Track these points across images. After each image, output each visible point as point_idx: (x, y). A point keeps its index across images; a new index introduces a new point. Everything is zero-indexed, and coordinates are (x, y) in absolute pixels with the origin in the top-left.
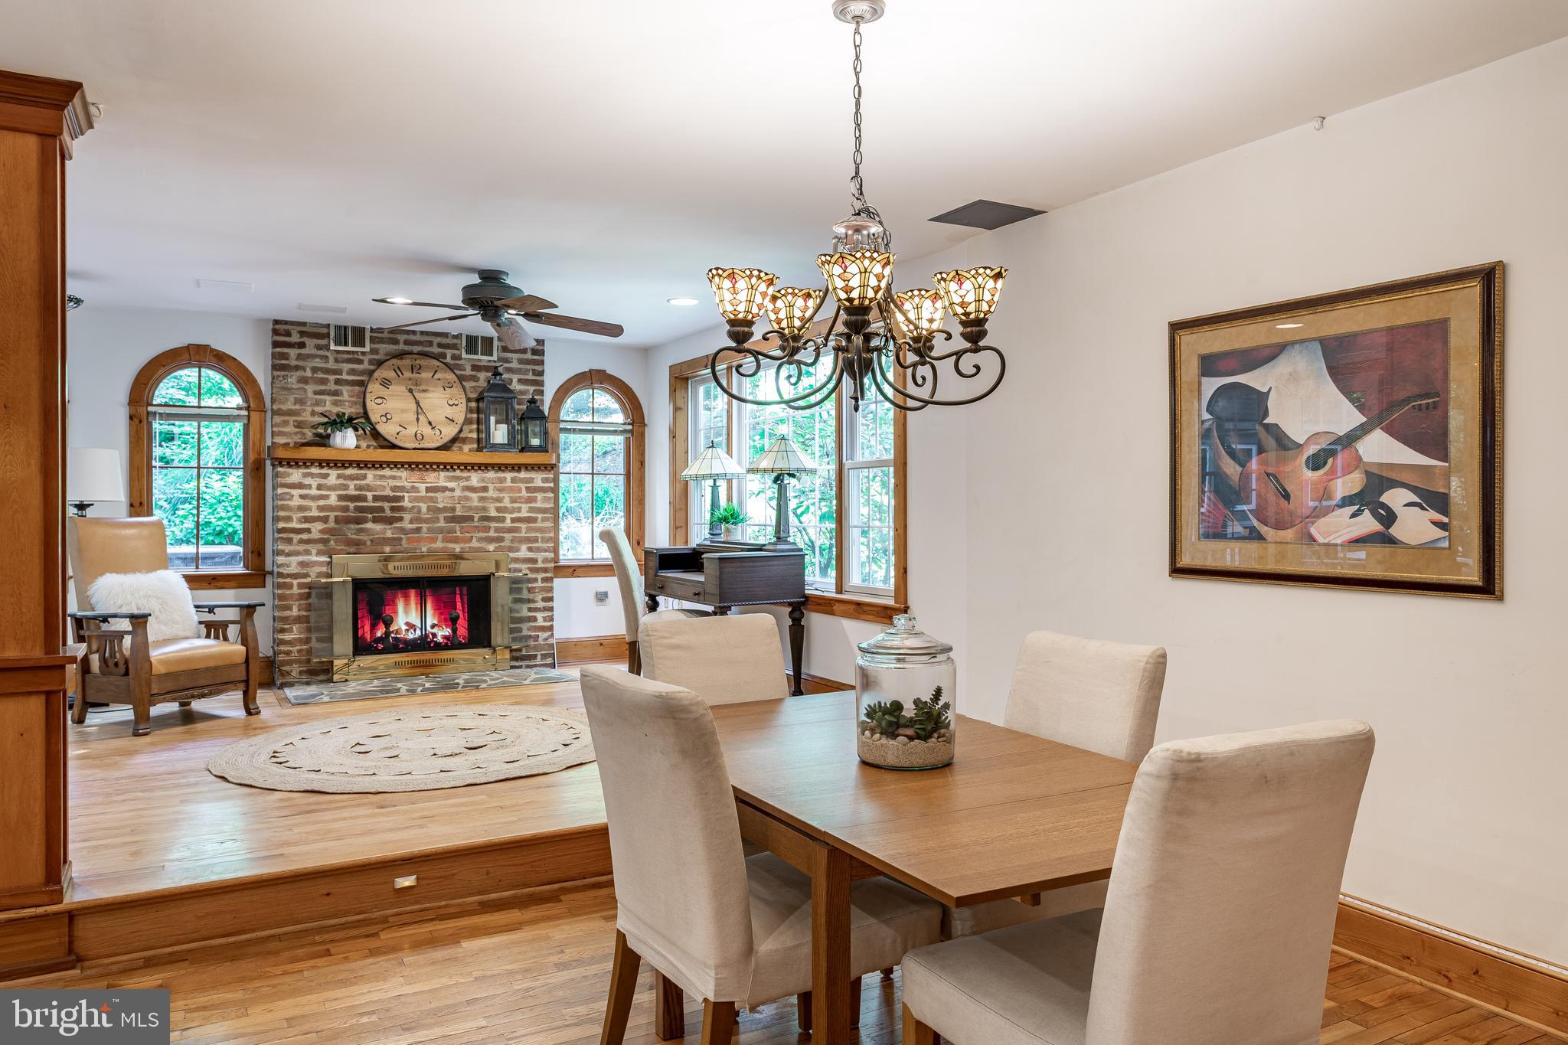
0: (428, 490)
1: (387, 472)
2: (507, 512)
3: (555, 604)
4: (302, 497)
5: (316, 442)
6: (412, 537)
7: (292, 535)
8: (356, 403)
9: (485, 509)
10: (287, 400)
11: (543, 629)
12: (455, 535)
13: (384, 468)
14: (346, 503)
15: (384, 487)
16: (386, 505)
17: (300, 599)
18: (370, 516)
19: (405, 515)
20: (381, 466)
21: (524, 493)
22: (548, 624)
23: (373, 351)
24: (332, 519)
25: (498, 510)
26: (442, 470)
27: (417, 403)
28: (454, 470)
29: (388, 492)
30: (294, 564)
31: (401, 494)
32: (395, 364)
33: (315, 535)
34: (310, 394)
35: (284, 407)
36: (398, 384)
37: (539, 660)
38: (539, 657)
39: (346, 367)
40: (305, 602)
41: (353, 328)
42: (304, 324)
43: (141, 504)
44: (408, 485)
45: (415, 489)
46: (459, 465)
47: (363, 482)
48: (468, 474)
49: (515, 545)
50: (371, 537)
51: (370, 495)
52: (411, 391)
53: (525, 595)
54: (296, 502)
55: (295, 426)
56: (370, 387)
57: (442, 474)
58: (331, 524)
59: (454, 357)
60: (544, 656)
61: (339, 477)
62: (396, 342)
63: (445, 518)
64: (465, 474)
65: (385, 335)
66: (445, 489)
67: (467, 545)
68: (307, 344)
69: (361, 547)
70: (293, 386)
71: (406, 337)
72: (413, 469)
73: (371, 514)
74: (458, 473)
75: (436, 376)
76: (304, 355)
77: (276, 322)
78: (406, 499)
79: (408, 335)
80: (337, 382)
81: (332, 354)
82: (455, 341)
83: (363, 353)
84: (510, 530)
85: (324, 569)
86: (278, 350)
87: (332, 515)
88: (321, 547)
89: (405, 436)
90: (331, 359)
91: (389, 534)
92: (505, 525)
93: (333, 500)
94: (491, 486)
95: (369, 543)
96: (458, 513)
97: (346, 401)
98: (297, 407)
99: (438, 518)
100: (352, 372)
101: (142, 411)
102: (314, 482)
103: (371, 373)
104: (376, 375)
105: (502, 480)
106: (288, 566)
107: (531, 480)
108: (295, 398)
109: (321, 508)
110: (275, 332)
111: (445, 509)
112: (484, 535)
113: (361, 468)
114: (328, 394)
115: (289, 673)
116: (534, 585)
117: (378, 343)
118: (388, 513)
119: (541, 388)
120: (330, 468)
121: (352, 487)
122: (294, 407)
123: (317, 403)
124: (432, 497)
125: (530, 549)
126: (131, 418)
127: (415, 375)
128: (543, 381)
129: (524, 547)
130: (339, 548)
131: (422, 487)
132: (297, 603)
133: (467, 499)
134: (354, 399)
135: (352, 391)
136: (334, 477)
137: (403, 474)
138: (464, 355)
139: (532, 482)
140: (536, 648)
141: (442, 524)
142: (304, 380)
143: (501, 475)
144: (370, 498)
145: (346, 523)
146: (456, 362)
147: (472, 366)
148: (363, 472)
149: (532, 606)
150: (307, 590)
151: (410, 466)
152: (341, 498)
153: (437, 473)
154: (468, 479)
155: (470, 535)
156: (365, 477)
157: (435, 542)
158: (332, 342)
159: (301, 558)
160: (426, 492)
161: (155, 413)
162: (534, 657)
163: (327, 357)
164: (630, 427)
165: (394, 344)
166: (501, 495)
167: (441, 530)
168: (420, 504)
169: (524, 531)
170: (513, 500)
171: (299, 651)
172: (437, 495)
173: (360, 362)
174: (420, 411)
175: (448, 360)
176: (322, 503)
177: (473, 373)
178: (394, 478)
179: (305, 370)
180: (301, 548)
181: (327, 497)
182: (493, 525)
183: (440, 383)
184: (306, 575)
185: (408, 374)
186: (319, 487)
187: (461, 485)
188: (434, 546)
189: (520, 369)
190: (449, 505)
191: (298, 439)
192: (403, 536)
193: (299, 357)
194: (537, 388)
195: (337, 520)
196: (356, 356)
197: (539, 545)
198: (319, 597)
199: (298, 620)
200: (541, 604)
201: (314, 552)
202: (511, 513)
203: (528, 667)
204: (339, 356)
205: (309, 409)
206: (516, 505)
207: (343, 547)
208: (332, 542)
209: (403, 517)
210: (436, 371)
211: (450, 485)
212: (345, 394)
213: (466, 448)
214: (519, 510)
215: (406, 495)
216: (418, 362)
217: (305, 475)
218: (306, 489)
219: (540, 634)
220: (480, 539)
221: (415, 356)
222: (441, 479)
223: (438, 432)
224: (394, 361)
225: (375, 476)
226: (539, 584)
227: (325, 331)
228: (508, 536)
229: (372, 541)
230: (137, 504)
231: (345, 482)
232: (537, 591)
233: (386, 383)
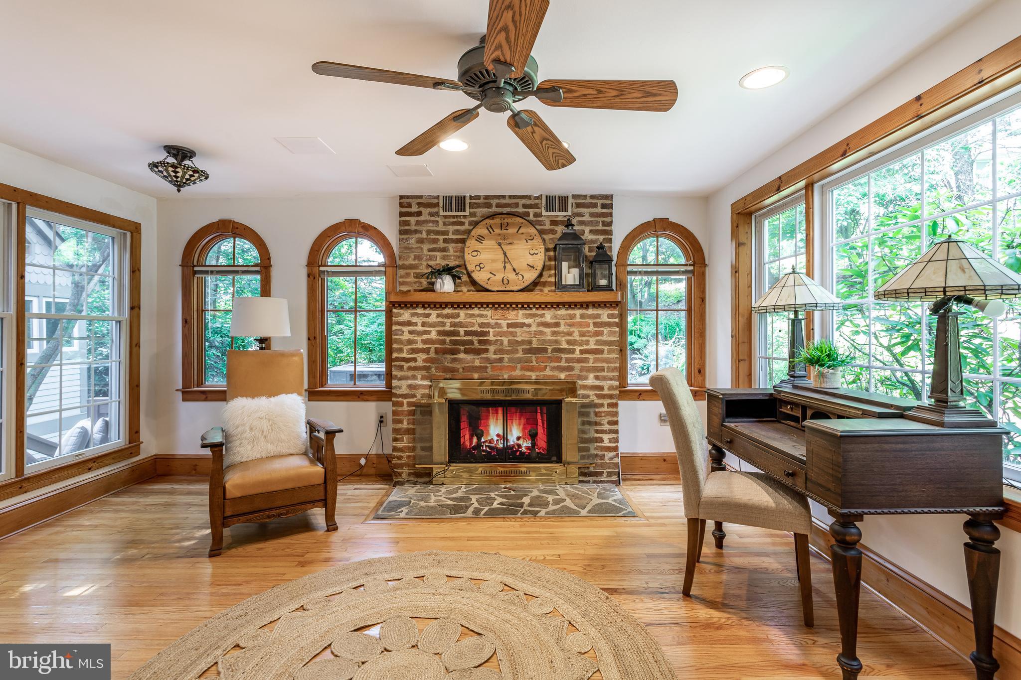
0: (509, 326)
1: (476, 311)
2: (576, 345)
3: (620, 427)
4: (410, 332)
5: (429, 289)
6: (496, 366)
7: (403, 363)
8: (459, 257)
9: (557, 342)
10: (409, 257)
11: (609, 449)
12: (531, 364)
13: (473, 308)
14: (443, 338)
15: (473, 324)
16: (475, 339)
17: (409, 415)
18: (462, 348)
19: (489, 347)
20: (470, 306)
21: (592, 328)
22: (613, 445)
23: (472, 215)
24: (432, 350)
25: (569, 342)
26: (521, 309)
27: (505, 254)
28: (531, 309)
29: (476, 328)
30: (404, 387)
31: (487, 330)
32: (488, 223)
33: (420, 363)
34: (425, 252)
35: (406, 263)
36: (490, 239)
37: (605, 476)
38: (605, 474)
39: (452, 228)
40: (412, 417)
41: (456, 197)
42: (421, 197)
43: (315, 338)
44: (492, 322)
45: (498, 325)
46: (534, 304)
47: (456, 320)
48: (543, 312)
49: (584, 373)
50: (463, 366)
51: (462, 330)
52: (500, 245)
53: (593, 418)
54: (406, 337)
55: (415, 277)
56: (468, 243)
57: (521, 312)
58: (432, 355)
59: (536, 215)
60: (610, 474)
61: (438, 316)
62: (489, 206)
63: (523, 350)
64: (540, 312)
65: (482, 201)
66: (523, 325)
67: (542, 373)
68: (423, 212)
69: (456, 373)
70: (413, 246)
71: (498, 201)
72: (496, 309)
73: (463, 346)
74: (534, 311)
75: (521, 231)
76: (421, 221)
77: (401, 197)
78: (491, 333)
79: (499, 199)
80: (445, 241)
81: (441, 219)
82: (537, 202)
83: (465, 217)
84: (579, 361)
85: (427, 391)
86: (403, 218)
87: (433, 347)
88: (424, 373)
89: (494, 282)
90: (441, 223)
91: (477, 363)
92: (575, 356)
93: (433, 335)
94: (562, 322)
95: (461, 370)
96: (534, 345)
97: (451, 256)
98: (416, 262)
99: (517, 350)
100: (456, 232)
101: (316, 270)
102: (419, 321)
103: (469, 232)
104: (473, 233)
105: (572, 317)
106: (400, 388)
107: (598, 316)
108: (415, 255)
109: (424, 342)
110: (401, 205)
111: (523, 342)
112: (556, 364)
113: (455, 308)
114: (438, 251)
115: (400, 474)
116: (600, 410)
117: (476, 207)
118: (477, 346)
119: (610, 237)
120: (431, 308)
121: (448, 324)
122: (414, 262)
123: (430, 258)
124: (512, 332)
125: (597, 378)
126: (309, 276)
127: (504, 231)
128: (611, 231)
129: (591, 376)
130: (438, 374)
131: (504, 323)
132: (407, 418)
133: (542, 333)
134: (458, 254)
135: (456, 247)
136: (435, 316)
137: (489, 312)
138: (544, 213)
139: (599, 318)
140: (602, 466)
141: (520, 355)
142: (421, 241)
143: (571, 312)
144: (462, 333)
145: (444, 354)
146: (538, 219)
147: (551, 221)
148: (456, 311)
149: (599, 428)
150: (414, 408)
151: (493, 306)
152: (440, 333)
153: (516, 312)
154: (542, 316)
155: (544, 364)
156: (458, 316)
157: (515, 371)
158: (440, 209)
159: (410, 382)
160: (508, 328)
161: (324, 271)
162: (601, 474)
163: (437, 222)
164: (691, 268)
165: (488, 208)
166: (572, 330)
167: (520, 360)
168: (503, 338)
169: (591, 361)
170: (582, 334)
171: (408, 457)
172: (516, 330)
173: (462, 224)
174: (506, 260)
175: (531, 217)
176: (425, 337)
177: (552, 227)
178: (481, 316)
179: (421, 233)
180: (410, 373)
181: (429, 332)
182: (564, 356)
183: (524, 236)
184: (413, 396)
185: (497, 231)
186: (423, 325)
187: (537, 321)
188: (514, 373)
189: (591, 221)
190: (526, 339)
191: (416, 287)
192: (488, 365)
193: (418, 223)
194: (607, 237)
195: (437, 351)
196: (459, 220)
197: (605, 374)
198: (423, 413)
199: (408, 431)
200: (607, 427)
201: (419, 377)
202: (580, 345)
203: (595, 482)
204: (447, 220)
205: (425, 263)
206: (584, 338)
207: (442, 374)
208: (433, 369)
209: (488, 349)
210: (520, 227)
211: (527, 321)
212: (451, 250)
213: (546, 290)
214: (587, 342)
215: (491, 330)
216: (506, 220)
217: (413, 315)
218: (413, 326)
219: (606, 453)
220: (553, 369)
221: (503, 216)
222: (519, 316)
223: (521, 277)
224: (488, 221)
225: (466, 314)
226: (605, 409)
227: (436, 201)
228: (577, 366)
229: (463, 369)
230: (312, 338)
231: (443, 320)
232: (603, 415)
233: (480, 239)
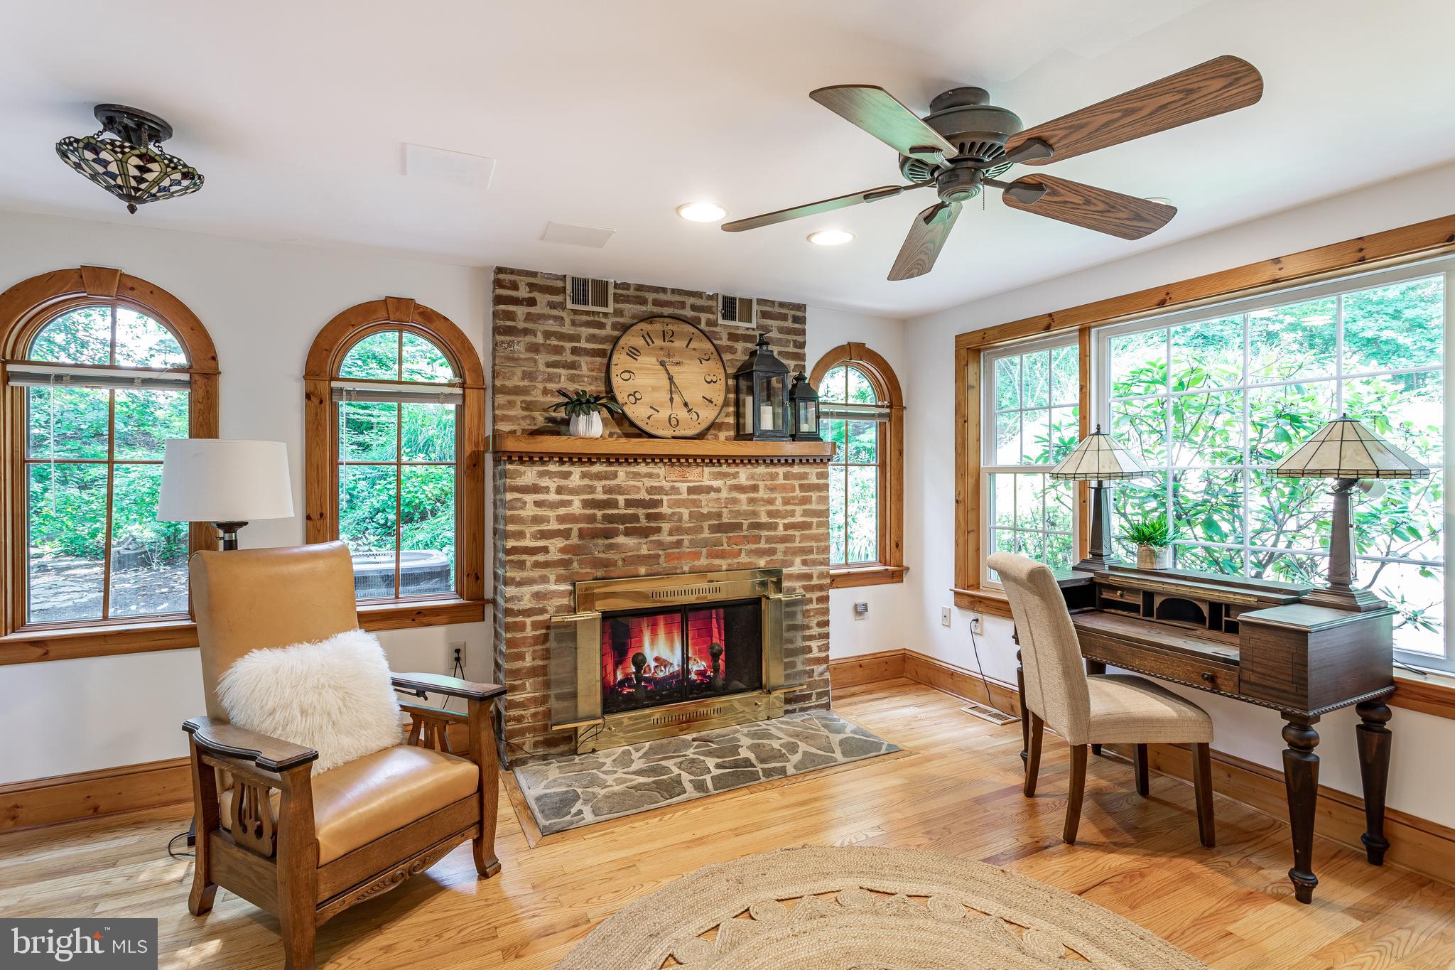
0: (691, 491)
1: (642, 469)
2: (780, 517)
3: (832, 629)
4: (538, 504)
5: (548, 429)
6: (673, 553)
7: (524, 557)
8: (596, 379)
9: (755, 513)
10: (513, 374)
11: (818, 661)
12: (721, 548)
13: (638, 464)
14: (592, 511)
15: (639, 488)
16: (641, 512)
17: (535, 644)
18: (621, 527)
19: (663, 525)
20: (635, 460)
21: (798, 493)
22: (823, 655)
23: (618, 313)
24: (575, 533)
25: (770, 514)
26: (707, 465)
27: (671, 378)
28: (721, 465)
29: (643, 495)
30: (527, 597)
31: (659, 497)
32: (644, 329)
33: (554, 555)
34: (542, 367)
35: (509, 384)
36: (647, 355)
37: (814, 700)
38: (814, 697)
39: (585, 332)
40: (541, 647)
41: (594, 281)
42: (534, 274)
43: (322, 515)
44: (667, 485)
45: (674, 490)
46: (727, 458)
47: (612, 483)
48: (736, 470)
49: (789, 558)
50: (623, 555)
51: (621, 499)
52: (662, 364)
53: (799, 620)
54: (530, 511)
55: (524, 409)
56: (615, 357)
57: (707, 470)
58: (574, 540)
59: (709, 323)
60: (820, 695)
61: (584, 475)
62: (643, 302)
63: (710, 527)
64: (733, 470)
65: (631, 292)
66: (710, 489)
67: (736, 561)
68: (538, 300)
69: (611, 568)
70: (521, 356)
71: (655, 296)
72: (673, 464)
73: (622, 524)
74: (725, 468)
75: (692, 345)
76: (534, 314)
77: (500, 270)
78: (665, 503)
79: (658, 292)
80: (575, 351)
81: (569, 315)
82: (710, 303)
83: (606, 315)
84: (784, 539)
85: (565, 601)
86: (502, 307)
87: (575, 527)
88: (561, 571)
89: (657, 421)
90: (567, 321)
91: (644, 551)
92: (778, 533)
93: (576, 508)
94: (761, 484)
95: (620, 563)
96: (725, 520)
97: (584, 376)
98: (526, 383)
99: (702, 527)
100: (593, 338)
101: (323, 387)
102: (552, 484)
103: (616, 341)
104: (622, 342)
105: (774, 477)
106: (519, 599)
107: (804, 476)
108: (523, 371)
109: (561, 519)
110: (498, 283)
111: (709, 516)
112: (754, 547)
113: (610, 464)
114: (564, 367)
115: (520, 747)
116: (808, 607)
117: (623, 302)
118: (644, 523)
119: (802, 363)
120: (573, 463)
121: (599, 489)
122: (522, 384)
123: (550, 378)
124: (695, 500)
125: (805, 563)
126: (308, 396)
127: (667, 344)
128: (805, 355)
129: (798, 560)
130: (584, 571)
131: (683, 487)
132: (531, 649)
133: (735, 501)
134: (595, 374)
135: (592, 363)
136: (578, 477)
137: (661, 470)
138: (721, 321)
139: (807, 478)
140: (810, 686)
141: (706, 534)
142: (534, 348)
143: (772, 470)
144: (622, 504)
145: (593, 538)
146: (712, 329)
147: (729, 334)
148: (613, 468)
149: (807, 633)
150: (544, 631)
151: (670, 460)
152: (586, 504)
153: (700, 469)
154: (735, 475)
155: (738, 547)
156: (615, 475)
157: (699, 559)
158: (568, 298)
159: (536, 588)
160: (688, 494)
161: (341, 390)
162: (809, 697)
163: (562, 318)
164: (888, 411)
165: (641, 304)
166: (773, 496)
167: (705, 543)
168: (682, 510)
169: (798, 539)
170: (786, 502)
171: (534, 715)
172: (700, 497)
173: (601, 326)
174: (673, 389)
175: (703, 326)
176: (562, 511)
177: (730, 343)
178: (650, 475)
179: (535, 335)
180: (536, 573)
181: (568, 503)
182: (764, 533)
183: (697, 354)
184: (543, 611)
185: (659, 342)
186: (559, 490)
187: (728, 483)
188: (697, 563)
189: (780, 339)
190: (714, 510)
191: (526, 425)
192: (661, 552)
193: (529, 317)
194: (799, 362)
195: (582, 534)
196: (597, 319)
197: (814, 556)
198: (560, 639)
199: (533, 672)
200: (815, 631)
201: (552, 578)
202: (784, 518)
203: (803, 710)
204: (578, 317)
205: (540, 386)
206: (789, 508)
207: (589, 570)
208: (575, 564)
209: (661, 527)
210: (691, 339)
211: (716, 484)
212: (584, 367)
213: (722, 435)
214: (792, 513)
215: (665, 498)
216: (670, 327)
217: (542, 474)
218: (543, 493)
219: (815, 667)
220: (750, 553)
221: (667, 320)
222: (704, 477)
223: (695, 416)
224: (643, 325)
225: (627, 473)
226: (814, 606)
227: (560, 284)
228: (781, 547)
229: (624, 560)
230: (316, 516)
231: (590, 483)
232: (812, 614)
233: (634, 353)
